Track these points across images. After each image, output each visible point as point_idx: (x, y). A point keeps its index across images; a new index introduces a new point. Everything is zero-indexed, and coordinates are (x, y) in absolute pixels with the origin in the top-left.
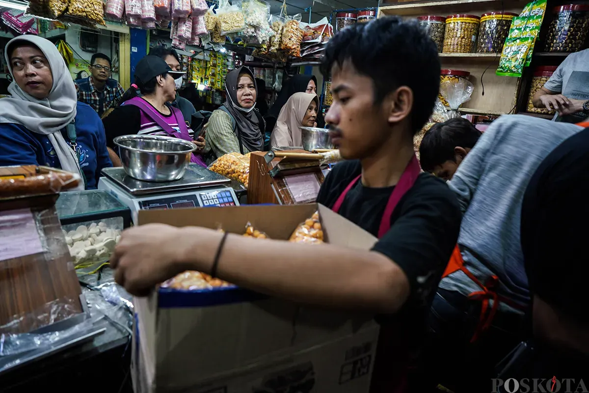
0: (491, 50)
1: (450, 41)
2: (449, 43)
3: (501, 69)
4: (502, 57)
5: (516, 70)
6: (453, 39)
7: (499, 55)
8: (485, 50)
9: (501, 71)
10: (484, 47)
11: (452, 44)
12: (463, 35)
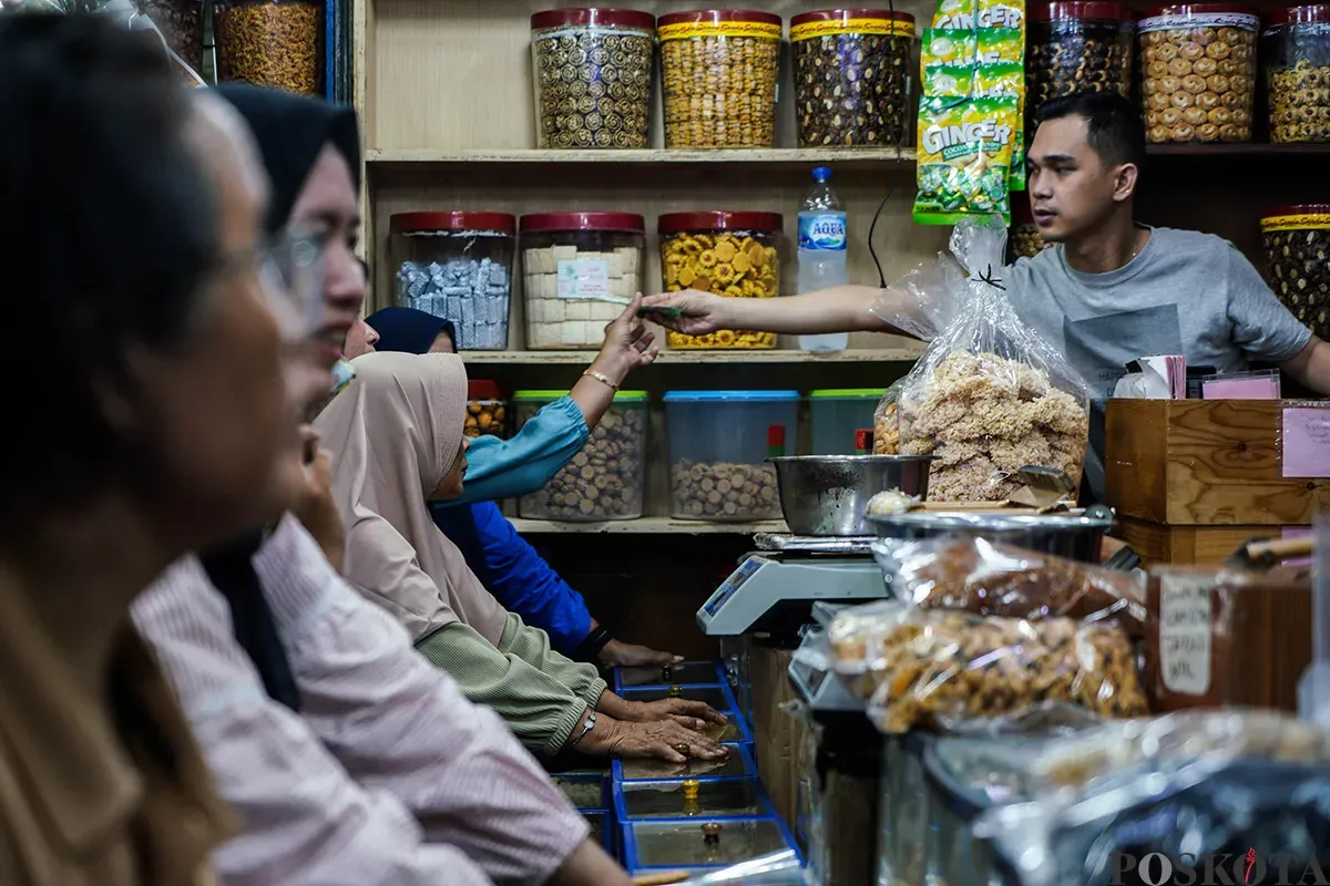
0: (871, 136)
1: (708, 103)
2: (708, 113)
3: (934, 203)
4: (923, 162)
5: (989, 205)
6: (720, 97)
7: (905, 155)
8: (848, 137)
9: (935, 210)
10: (843, 127)
11: (721, 115)
12: (753, 84)
